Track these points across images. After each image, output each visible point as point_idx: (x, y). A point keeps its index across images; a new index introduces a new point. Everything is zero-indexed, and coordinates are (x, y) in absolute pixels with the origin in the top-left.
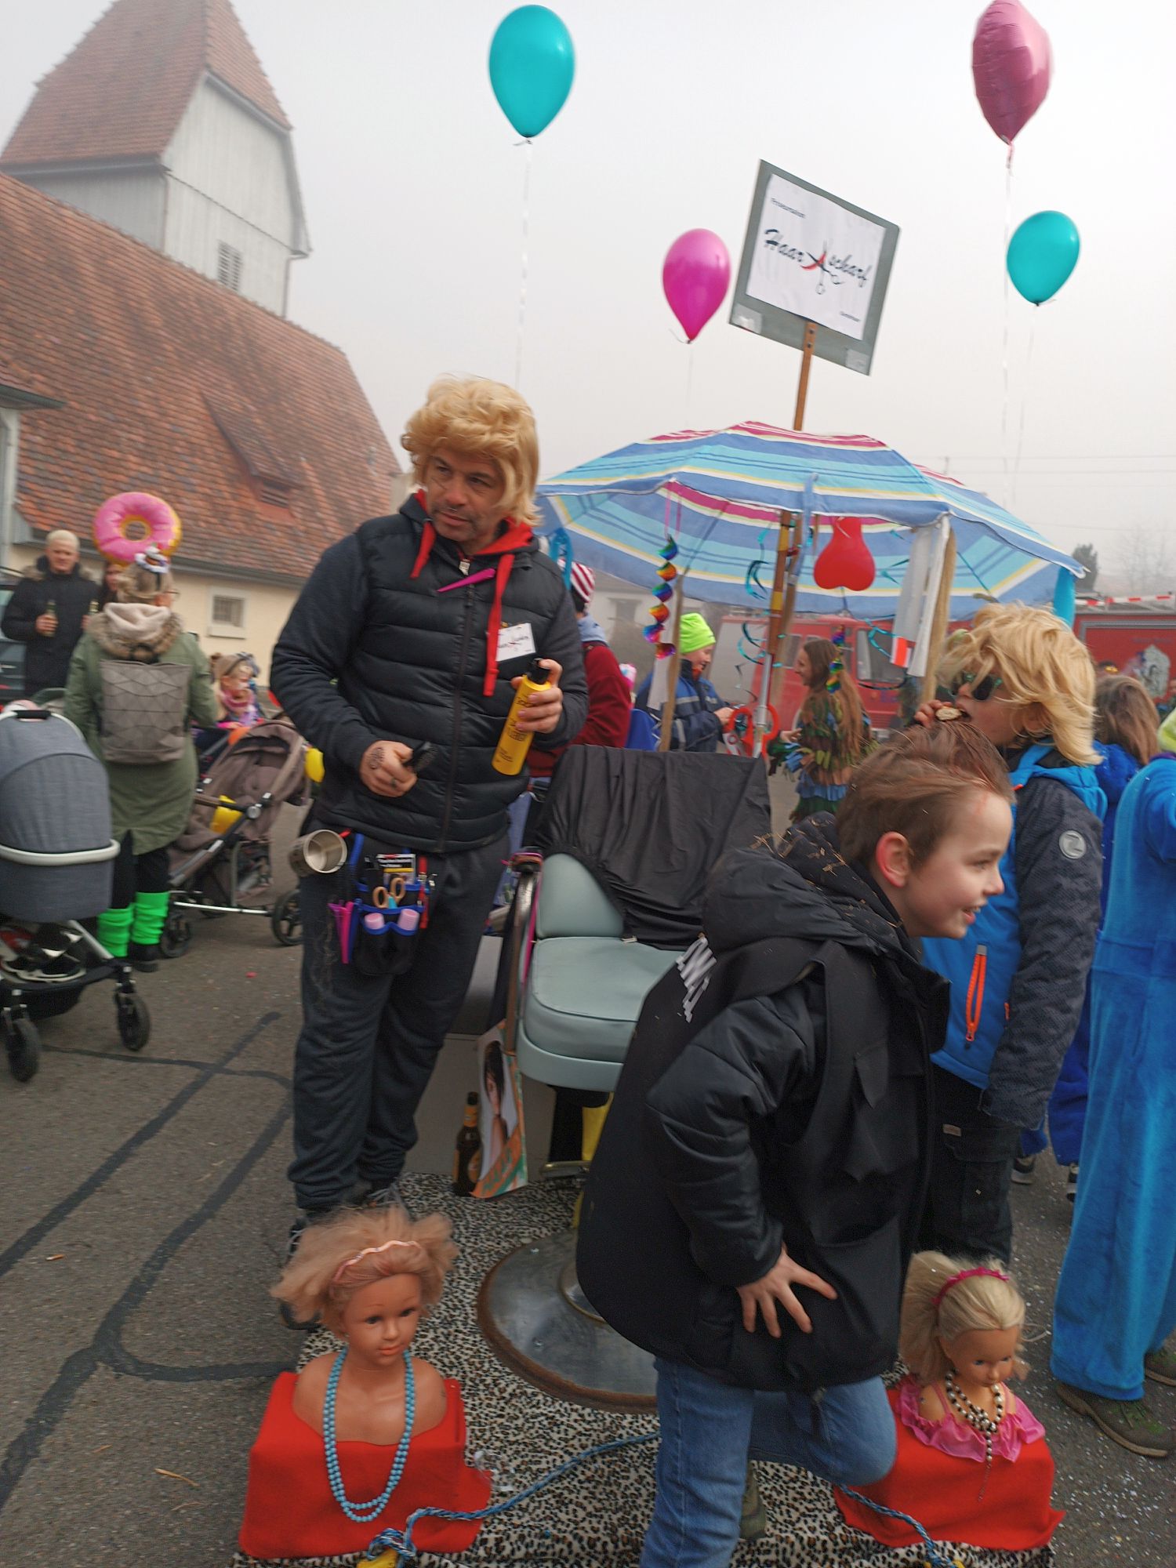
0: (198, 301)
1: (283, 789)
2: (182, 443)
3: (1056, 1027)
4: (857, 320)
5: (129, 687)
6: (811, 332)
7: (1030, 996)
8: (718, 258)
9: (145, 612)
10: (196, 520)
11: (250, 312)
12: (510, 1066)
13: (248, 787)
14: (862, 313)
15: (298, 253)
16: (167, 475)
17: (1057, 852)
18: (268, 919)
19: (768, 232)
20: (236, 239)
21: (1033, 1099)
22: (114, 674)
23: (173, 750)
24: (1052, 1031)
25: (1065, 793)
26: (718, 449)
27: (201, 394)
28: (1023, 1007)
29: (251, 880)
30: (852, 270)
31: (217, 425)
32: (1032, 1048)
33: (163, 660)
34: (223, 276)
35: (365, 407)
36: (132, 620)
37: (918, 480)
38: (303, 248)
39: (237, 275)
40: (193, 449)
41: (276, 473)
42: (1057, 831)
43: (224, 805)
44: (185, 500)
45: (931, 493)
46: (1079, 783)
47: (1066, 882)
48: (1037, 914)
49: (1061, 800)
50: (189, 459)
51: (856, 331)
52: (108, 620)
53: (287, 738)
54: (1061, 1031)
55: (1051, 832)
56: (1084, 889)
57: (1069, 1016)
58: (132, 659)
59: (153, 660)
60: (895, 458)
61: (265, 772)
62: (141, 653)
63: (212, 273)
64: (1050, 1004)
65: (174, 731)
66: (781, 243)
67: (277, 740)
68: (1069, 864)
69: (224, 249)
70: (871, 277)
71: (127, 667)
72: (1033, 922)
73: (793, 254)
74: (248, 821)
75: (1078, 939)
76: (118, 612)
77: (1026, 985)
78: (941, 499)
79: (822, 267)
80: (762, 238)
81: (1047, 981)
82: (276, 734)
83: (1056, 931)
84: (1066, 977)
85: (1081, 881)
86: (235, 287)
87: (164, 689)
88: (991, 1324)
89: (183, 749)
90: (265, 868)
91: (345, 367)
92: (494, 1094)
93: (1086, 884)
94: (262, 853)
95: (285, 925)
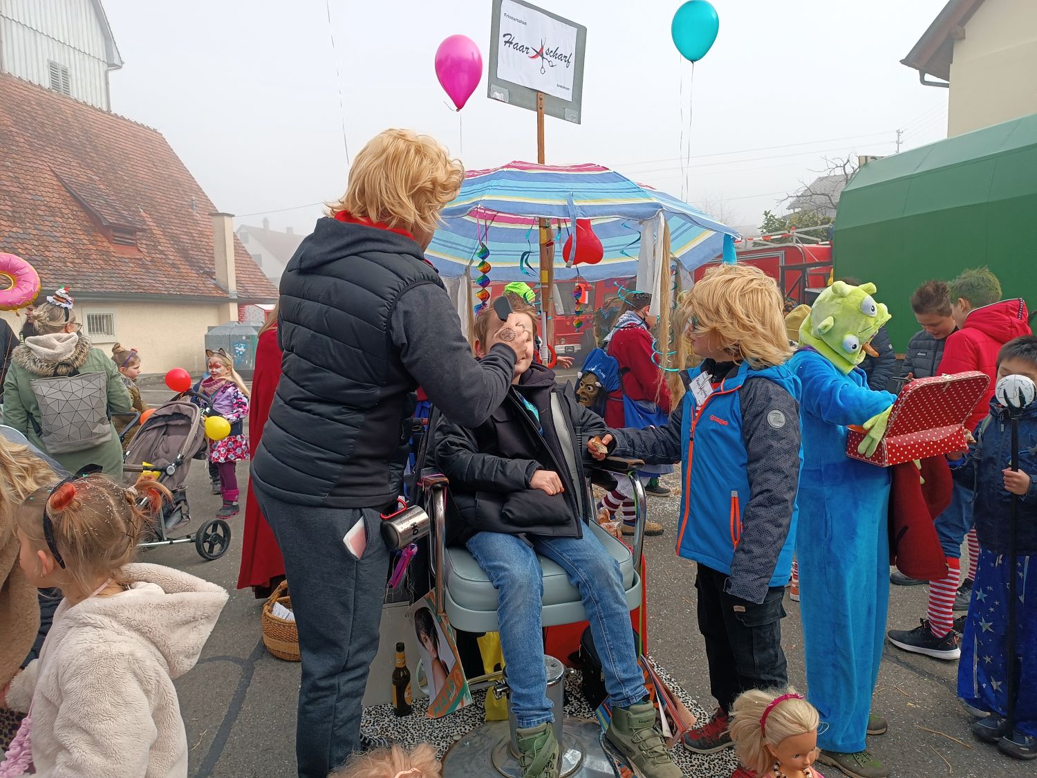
0: (39, 104)
1: (190, 450)
2: (43, 208)
3: (772, 536)
4: (568, 89)
5: (59, 396)
6: (541, 99)
7: (755, 516)
8: (473, 54)
9: (59, 339)
10: (65, 262)
11: (81, 109)
12: (441, 623)
13: (161, 452)
14: (570, 85)
15: (113, 65)
16: (35, 232)
17: (767, 426)
18: (194, 544)
19: (504, 36)
20: (61, 59)
21: (758, 583)
22: (43, 388)
23: (104, 435)
24: (770, 539)
25: (770, 385)
26: (502, 182)
27: (53, 172)
28: (751, 524)
29: (175, 518)
30: (560, 57)
31: (70, 192)
32: (757, 550)
33: (81, 371)
34: (55, 85)
35: (184, 171)
36: (52, 347)
37: (638, 189)
38: (116, 62)
39: (66, 85)
40: (52, 211)
41: (122, 222)
42: (765, 412)
43: (146, 468)
44: (52, 249)
45: (648, 197)
46: (779, 376)
47: (774, 443)
48: (757, 465)
49: (767, 390)
50: (51, 218)
51: (567, 96)
52: (29, 350)
53: (188, 413)
54: (775, 539)
55: (762, 412)
56: (786, 447)
57: (781, 529)
58: (56, 375)
59: (75, 372)
60: (617, 177)
61: (173, 440)
62: (63, 370)
63: (47, 84)
64: (769, 521)
65: (102, 421)
66: (514, 42)
67: (179, 415)
68: (775, 432)
69: (53, 66)
70: (572, 60)
71: (54, 382)
72: (754, 471)
73: (522, 49)
74: (167, 477)
75: (786, 480)
76: (36, 342)
77: (752, 509)
78: (655, 201)
79: (542, 56)
80: (502, 40)
81: (766, 506)
82: (177, 411)
83: (769, 475)
84: (778, 504)
85: (783, 442)
86: (67, 92)
87: (87, 393)
88: (802, 730)
89: (109, 432)
90: (184, 509)
91: (163, 142)
92: (429, 645)
93: (787, 443)
94: (182, 498)
95: (207, 546)
